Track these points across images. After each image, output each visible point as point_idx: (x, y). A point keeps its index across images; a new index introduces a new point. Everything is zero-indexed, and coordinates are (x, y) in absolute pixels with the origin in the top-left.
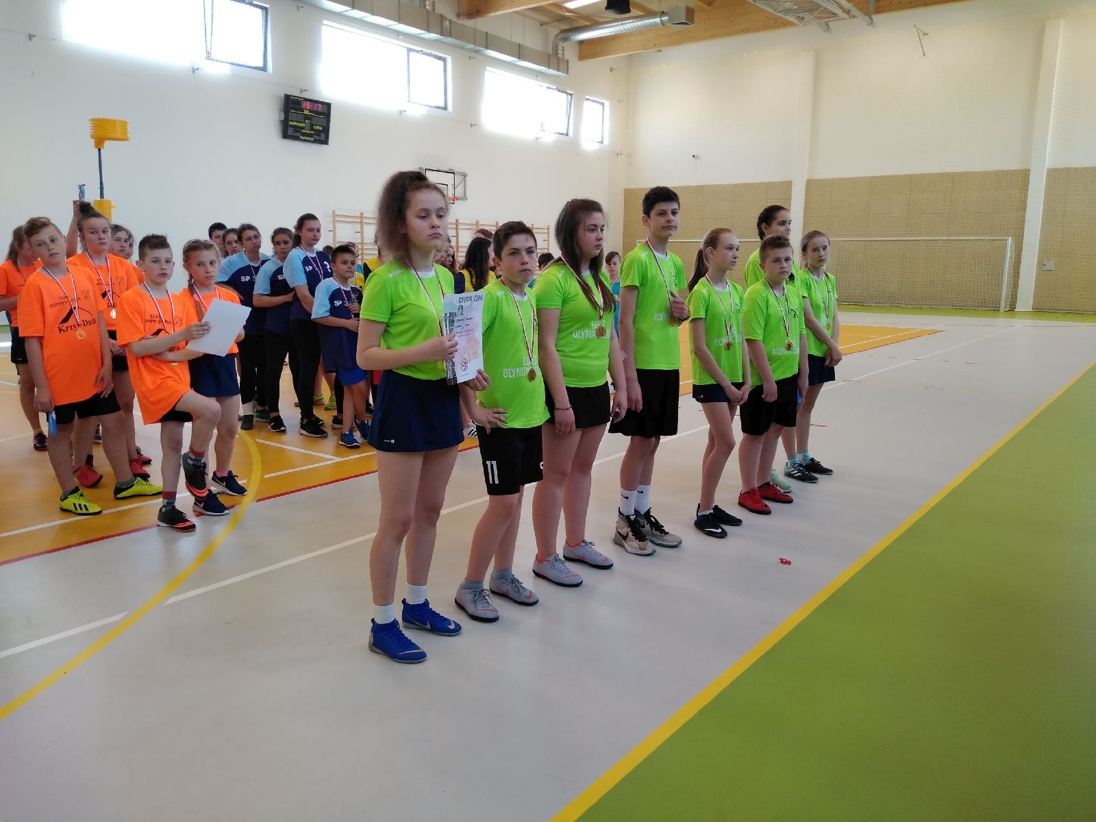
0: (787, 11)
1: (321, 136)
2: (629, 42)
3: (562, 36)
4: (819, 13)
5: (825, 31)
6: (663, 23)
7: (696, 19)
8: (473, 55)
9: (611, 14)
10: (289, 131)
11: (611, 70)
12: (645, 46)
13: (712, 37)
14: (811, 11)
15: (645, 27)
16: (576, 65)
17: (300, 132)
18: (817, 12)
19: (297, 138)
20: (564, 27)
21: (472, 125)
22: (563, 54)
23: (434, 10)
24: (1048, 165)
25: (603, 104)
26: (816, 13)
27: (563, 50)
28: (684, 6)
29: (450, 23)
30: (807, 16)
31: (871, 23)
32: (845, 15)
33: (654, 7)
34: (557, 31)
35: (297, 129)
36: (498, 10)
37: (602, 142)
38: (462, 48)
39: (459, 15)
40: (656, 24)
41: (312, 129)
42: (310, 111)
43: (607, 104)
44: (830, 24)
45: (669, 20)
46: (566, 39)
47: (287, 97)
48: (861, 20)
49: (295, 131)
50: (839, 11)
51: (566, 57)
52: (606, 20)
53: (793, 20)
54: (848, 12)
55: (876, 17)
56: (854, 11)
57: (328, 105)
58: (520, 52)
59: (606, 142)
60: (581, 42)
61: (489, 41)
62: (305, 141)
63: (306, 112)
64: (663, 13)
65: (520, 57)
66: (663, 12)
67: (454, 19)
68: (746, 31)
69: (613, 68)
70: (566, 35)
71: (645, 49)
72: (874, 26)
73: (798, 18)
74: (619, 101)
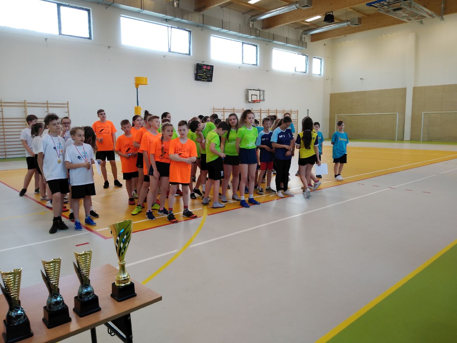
0: (403, 17)
1: (209, 79)
2: (332, 34)
3: (304, 33)
4: (418, 17)
5: (420, 24)
6: (348, 25)
7: (362, 22)
8: (268, 43)
9: (325, 23)
10: (198, 78)
11: (325, 45)
12: (339, 34)
13: (369, 29)
14: (413, 16)
16: (310, 44)
17: (202, 78)
19: (200, 80)
20: (305, 29)
21: (267, 71)
22: (304, 40)
23: (253, 27)
25: (321, 59)
27: (304, 39)
28: (357, 17)
29: (259, 32)
30: (412, 18)
31: (442, 19)
32: (429, 17)
33: (344, 19)
34: (302, 31)
35: (200, 76)
36: (278, 25)
37: (320, 75)
38: (264, 41)
39: (262, 28)
40: (345, 26)
41: (206, 76)
42: (206, 69)
43: (323, 59)
44: (422, 21)
45: (351, 24)
46: (305, 34)
47: (198, 64)
48: (437, 19)
49: (200, 77)
50: (427, 16)
51: (306, 41)
52: (324, 25)
53: (406, 20)
54: (431, 16)
55: (444, 17)
56: (434, 15)
57: (212, 67)
58: (287, 41)
59: (322, 74)
60: (312, 35)
61: (274, 38)
62: (204, 81)
63: (205, 70)
65: (287, 43)
66: (348, 20)
67: (261, 30)
68: (385, 26)
70: (306, 32)
71: (340, 36)
72: (444, 20)
73: (408, 19)
74: (328, 58)
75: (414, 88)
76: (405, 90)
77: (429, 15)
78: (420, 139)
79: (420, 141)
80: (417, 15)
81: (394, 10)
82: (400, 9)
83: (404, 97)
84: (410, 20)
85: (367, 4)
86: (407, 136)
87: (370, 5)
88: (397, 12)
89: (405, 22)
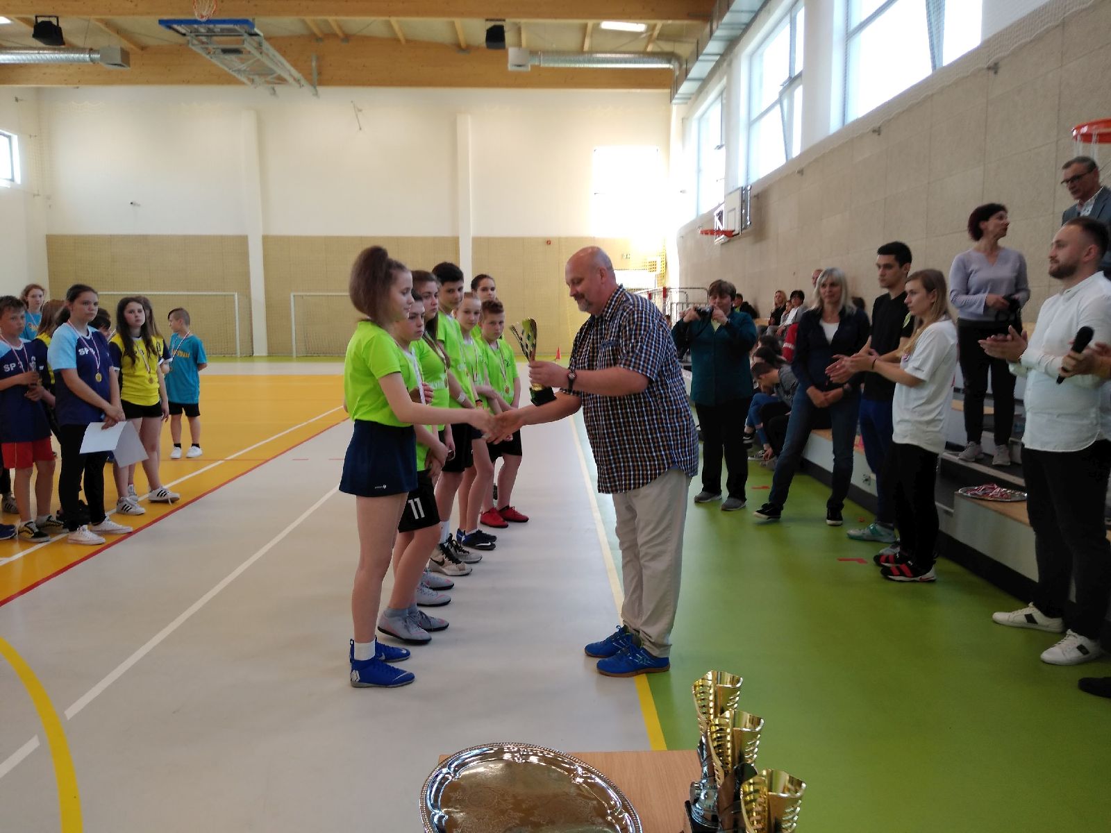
0: (239, 71)
2: (45, 74)
5: (269, 95)
6: (92, 60)
7: (132, 62)
11: (17, 100)
12: (65, 80)
13: (148, 82)
14: (260, 75)
15: (68, 60)
18: (271, 76)
24: (473, 232)
25: (9, 137)
26: (269, 78)
28: (119, 47)
30: (256, 78)
31: (316, 94)
32: (294, 83)
37: (12, 180)
40: (84, 61)
43: (15, 138)
44: (276, 89)
45: (102, 59)
48: (307, 89)
50: (289, 80)
53: (244, 79)
54: (298, 81)
55: (321, 89)
56: (303, 82)
59: (18, 180)
64: (91, 51)
66: (91, 49)
68: (188, 82)
69: (19, 97)
71: (66, 84)
72: (319, 97)
73: (249, 79)
74: (31, 136)
75: (266, 239)
76: (243, 241)
77: (295, 79)
78: (292, 353)
79: (292, 356)
80: (271, 72)
81: (225, 51)
82: (236, 51)
83: (244, 256)
84: (253, 81)
85: (161, 22)
86: (261, 347)
87: (167, 24)
88: (228, 57)
89: (243, 83)
